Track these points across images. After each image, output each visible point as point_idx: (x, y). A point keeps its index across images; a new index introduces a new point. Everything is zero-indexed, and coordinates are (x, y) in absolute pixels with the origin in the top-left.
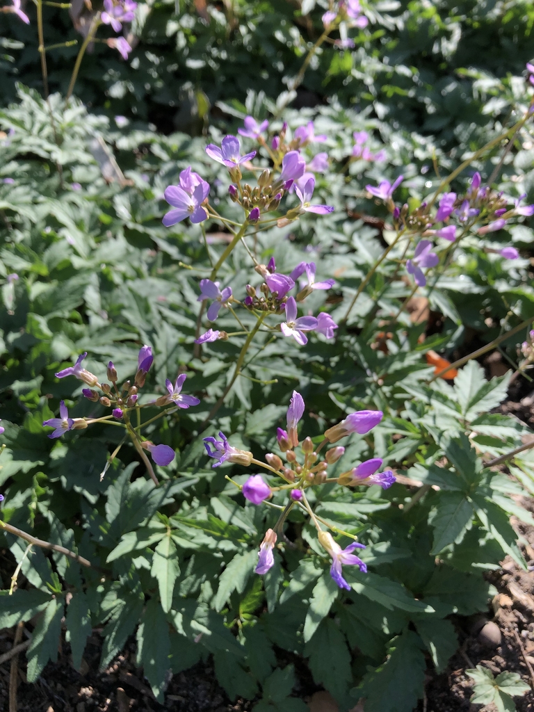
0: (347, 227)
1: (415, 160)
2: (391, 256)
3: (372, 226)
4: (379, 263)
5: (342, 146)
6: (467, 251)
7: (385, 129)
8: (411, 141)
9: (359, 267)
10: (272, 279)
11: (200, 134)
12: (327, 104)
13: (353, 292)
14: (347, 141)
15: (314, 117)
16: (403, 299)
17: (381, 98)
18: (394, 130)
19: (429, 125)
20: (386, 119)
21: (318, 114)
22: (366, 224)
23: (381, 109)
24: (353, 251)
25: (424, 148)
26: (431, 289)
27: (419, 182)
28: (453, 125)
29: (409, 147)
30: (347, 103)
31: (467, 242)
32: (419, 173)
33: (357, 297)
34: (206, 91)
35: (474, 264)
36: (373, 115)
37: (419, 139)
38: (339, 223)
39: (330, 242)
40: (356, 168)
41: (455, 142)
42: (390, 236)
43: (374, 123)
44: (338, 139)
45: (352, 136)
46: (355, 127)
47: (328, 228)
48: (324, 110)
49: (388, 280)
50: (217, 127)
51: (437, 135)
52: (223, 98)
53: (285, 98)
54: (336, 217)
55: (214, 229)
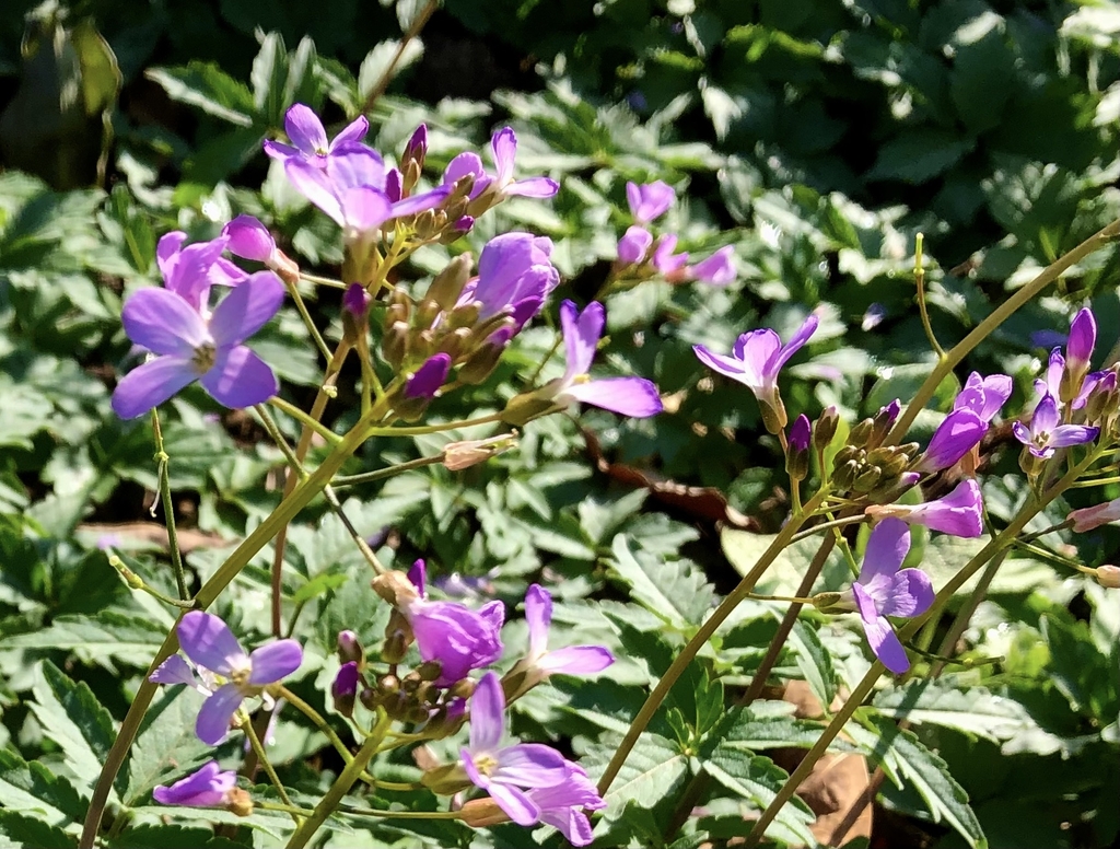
0: (592, 514)
1: (838, 286)
2: (745, 612)
3: (679, 510)
4: (705, 634)
5: (583, 232)
6: (1016, 606)
7: (735, 176)
8: (828, 221)
9: (638, 643)
10: (434, 616)
11: (84, 179)
12: (533, 85)
13: (618, 726)
14: (600, 213)
15: (484, 130)
16: (790, 759)
17: (723, 67)
18: (768, 182)
19: (894, 165)
20: (738, 142)
21: (501, 115)
22: (657, 504)
23: (721, 106)
24: (617, 591)
25: (871, 245)
26: (890, 728)
27: (853, 362)
28: (977, 164)
29: (820, 241)
30: (601, 85)
31: (1012, 575)
32: (854, 337)
33: (630, 741)
34: (109, 31)
35: (1041, 653)
36: (694, 126)
37: (854, 215)
38: (565, 496)
39: (530, 562)
40: (629, 305)
41: (984, 228)
42: (742, 549)
43: (697, 153)
44: (566, 204)
45: (618, 194)
46: (629, 165)
47: (526, 513)
48: (522, 106)
49: (738, 695)
50: (144, 155)
51: (917, 200)
52: (167, 56)
53: (384, 59)
54: (553, 477)
55: (122, 506)
